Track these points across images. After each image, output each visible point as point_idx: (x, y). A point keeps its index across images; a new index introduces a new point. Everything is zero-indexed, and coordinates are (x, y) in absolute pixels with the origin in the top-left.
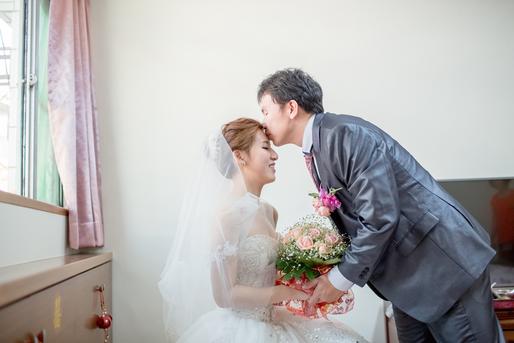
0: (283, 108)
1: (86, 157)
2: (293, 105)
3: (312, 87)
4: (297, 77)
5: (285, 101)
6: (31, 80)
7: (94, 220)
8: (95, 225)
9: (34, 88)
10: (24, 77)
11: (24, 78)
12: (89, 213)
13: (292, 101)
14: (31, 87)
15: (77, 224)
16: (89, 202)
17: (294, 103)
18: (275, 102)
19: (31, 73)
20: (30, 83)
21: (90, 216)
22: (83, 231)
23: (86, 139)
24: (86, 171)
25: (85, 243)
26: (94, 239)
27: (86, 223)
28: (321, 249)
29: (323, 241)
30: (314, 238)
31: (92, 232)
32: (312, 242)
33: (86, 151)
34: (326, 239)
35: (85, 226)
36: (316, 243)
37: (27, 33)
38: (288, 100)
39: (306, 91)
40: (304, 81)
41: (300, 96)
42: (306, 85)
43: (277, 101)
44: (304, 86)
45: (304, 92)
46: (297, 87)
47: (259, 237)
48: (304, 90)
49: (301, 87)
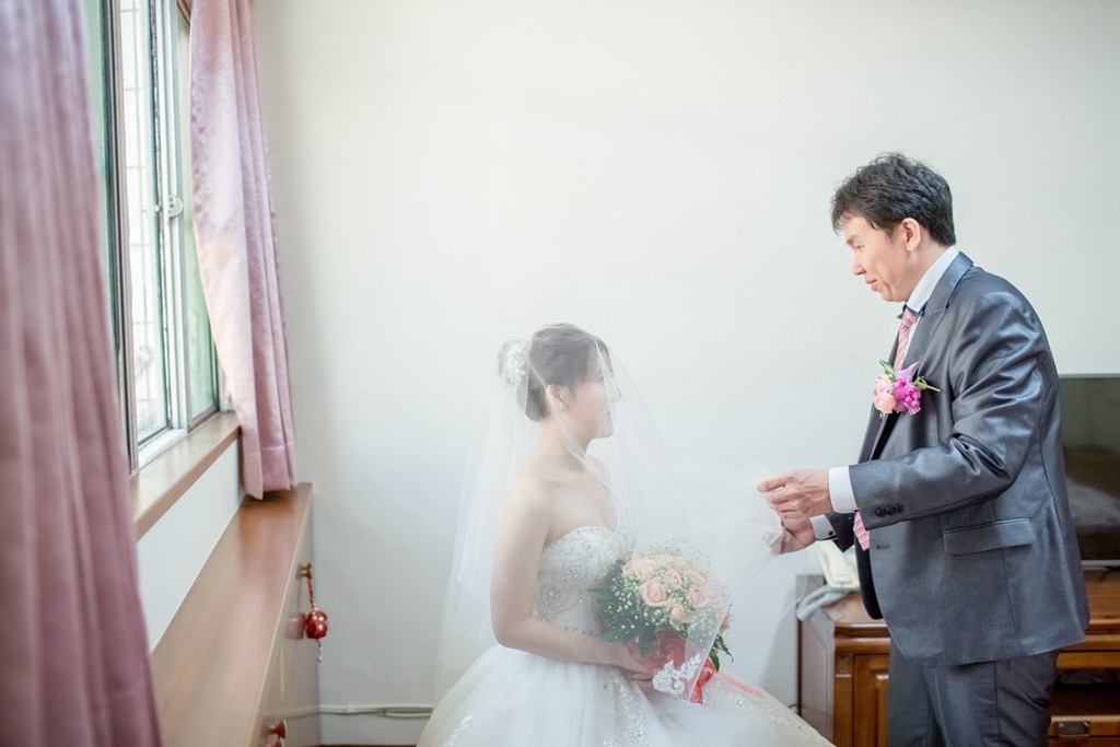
0: (891, 234)
1: (268, 326)
2: (910, 226)
3: (934, 187)
4: (903, 172)
5: (894, 221)
6: (172, 206)
7: (286, 442)
8: (287, 448)
9: (177, 219)
10: (157, 200)
11: (157, 202)
12: (277, 429)
13: (906, 220)
14: (171, 219)
15: (259, 454)
16: (276, 412)
17: (912, 223)
18: (875, 226)
19: (170, 193)
20: (170, 212)
21: (279, 435)
22: (268, 461)
23: (265, 293)
24: (269, 352)
25: (274, 485)
26: (287, 477)
27: (271, 449)
28: (674, 612)
29: (682, 599)
30: (669, 591)
31: (284, 465)
32: (665, 595)
33: (267, 317)
34: (687, 597)
35: (270, 453)
36: (669, 600)
37: (158, 114)
38: (899, 219)
39: (926, 196)
40: (917, 178)
41: (919, 208)
42: (923, 184)
43: (879, 224)
44: (921, 188)
45: (925, 199)
46: (908, 191)
47: (585, 531)
48: (923, 194)
49: (915, 191)
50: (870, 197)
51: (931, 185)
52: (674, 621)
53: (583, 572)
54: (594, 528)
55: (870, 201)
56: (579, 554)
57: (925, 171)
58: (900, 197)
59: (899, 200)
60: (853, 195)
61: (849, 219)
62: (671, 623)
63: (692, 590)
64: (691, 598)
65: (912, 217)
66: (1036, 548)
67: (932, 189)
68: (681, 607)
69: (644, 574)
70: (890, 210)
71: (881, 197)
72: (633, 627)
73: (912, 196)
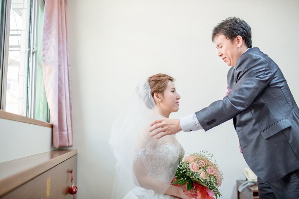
0: (232, 41)
1: (64, 94)
2: (239, 39)
5: (234, 36)
6: (33, 49)
7: (68, 131)
8: (68, 134)
9: (35, 54)
11: (29, 48)
12: (65, 126)
13: (238, 36)
14: (33, 53)
15: (58, 133)
16: (65, 120)
17: (240, 37)
19: (33, 45)
20: (33, 51)
21: (65, 128)
22: (61, 137)
23: (64, 83)
25: (62, 144)
26: (67, 142)
27: (63, 133)
28: (201, 174)
29: (204, 170)
30: (200, 166)
31: (66, 138)
32: (198, 168)
33: (64, 90)
34: (207, 170)
35: (62, 134)
36: (200, 170)
37: (32, 22)
38: (236, 36)
39: (245, 30)
40: (243, 24)
41: (242, 33)
42: (244, 26)
43: (229, 38)
44: (243, 27)
45: (244, 30)
46: (239, 27)
47: (168, 145)
48: (244, 29)
49: (242, 27)
50: (226, 28)
51: (246, 26)
52: (201, 178)
53: (167, 160)
54: (171, 144)
55: (226, 29)
56: (166, 153)
57: (245, 22)
58: (237, 29)
59: (236, 29)
60: (220, 28)
61: (218, 36)
62: (200, 178)
63: (208, 168)
64: (208, 170)
65: (240, 35)
66: (293, 126)
67: (246, 28)
68: (204, 173)
69: (191, 161)
70: (233, 33)
71: (230, 28)
72: (186, 179)
73: (240, 29)
